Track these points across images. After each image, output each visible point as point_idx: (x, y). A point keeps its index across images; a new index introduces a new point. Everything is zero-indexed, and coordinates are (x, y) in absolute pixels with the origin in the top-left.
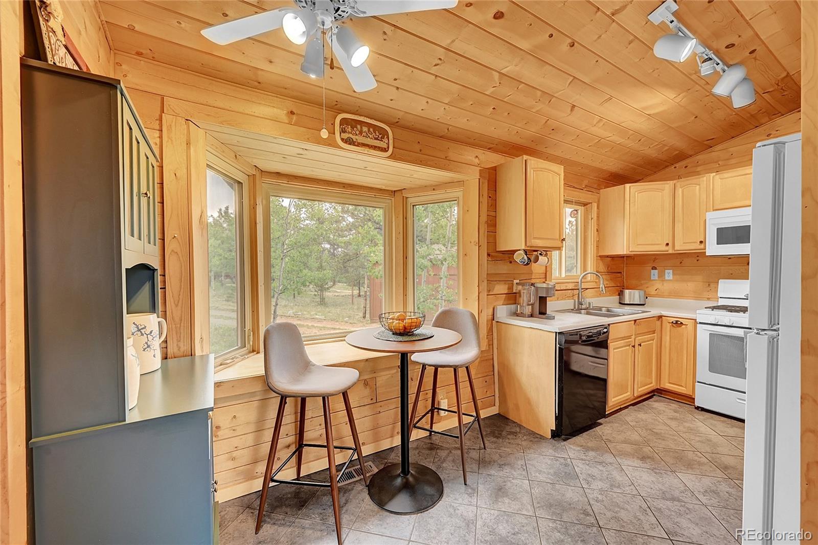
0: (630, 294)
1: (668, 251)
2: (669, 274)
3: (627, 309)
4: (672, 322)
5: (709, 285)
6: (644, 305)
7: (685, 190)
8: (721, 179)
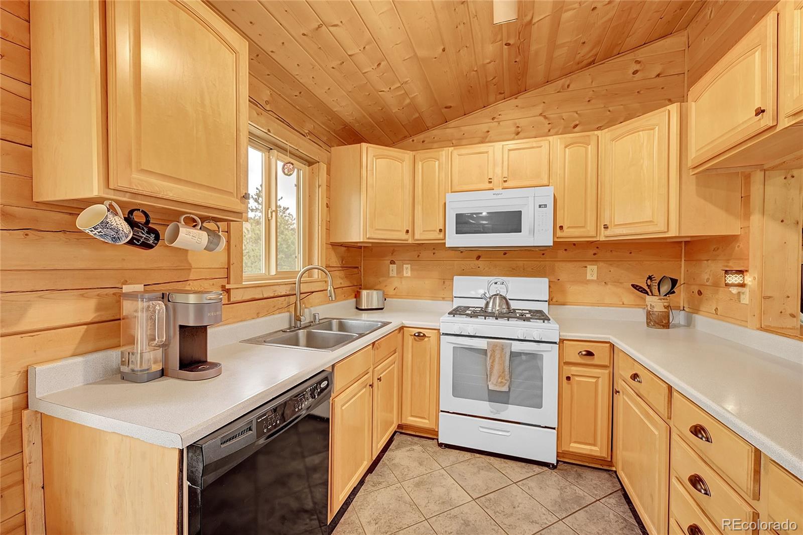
0: (368, 294)
1: (407, 240)
2: (407, 271)
3: (365, 316)
4: (415, 335)
5: (444, 282)
6: (382, 309)
7: (424, 164)
8: (459, 155)
